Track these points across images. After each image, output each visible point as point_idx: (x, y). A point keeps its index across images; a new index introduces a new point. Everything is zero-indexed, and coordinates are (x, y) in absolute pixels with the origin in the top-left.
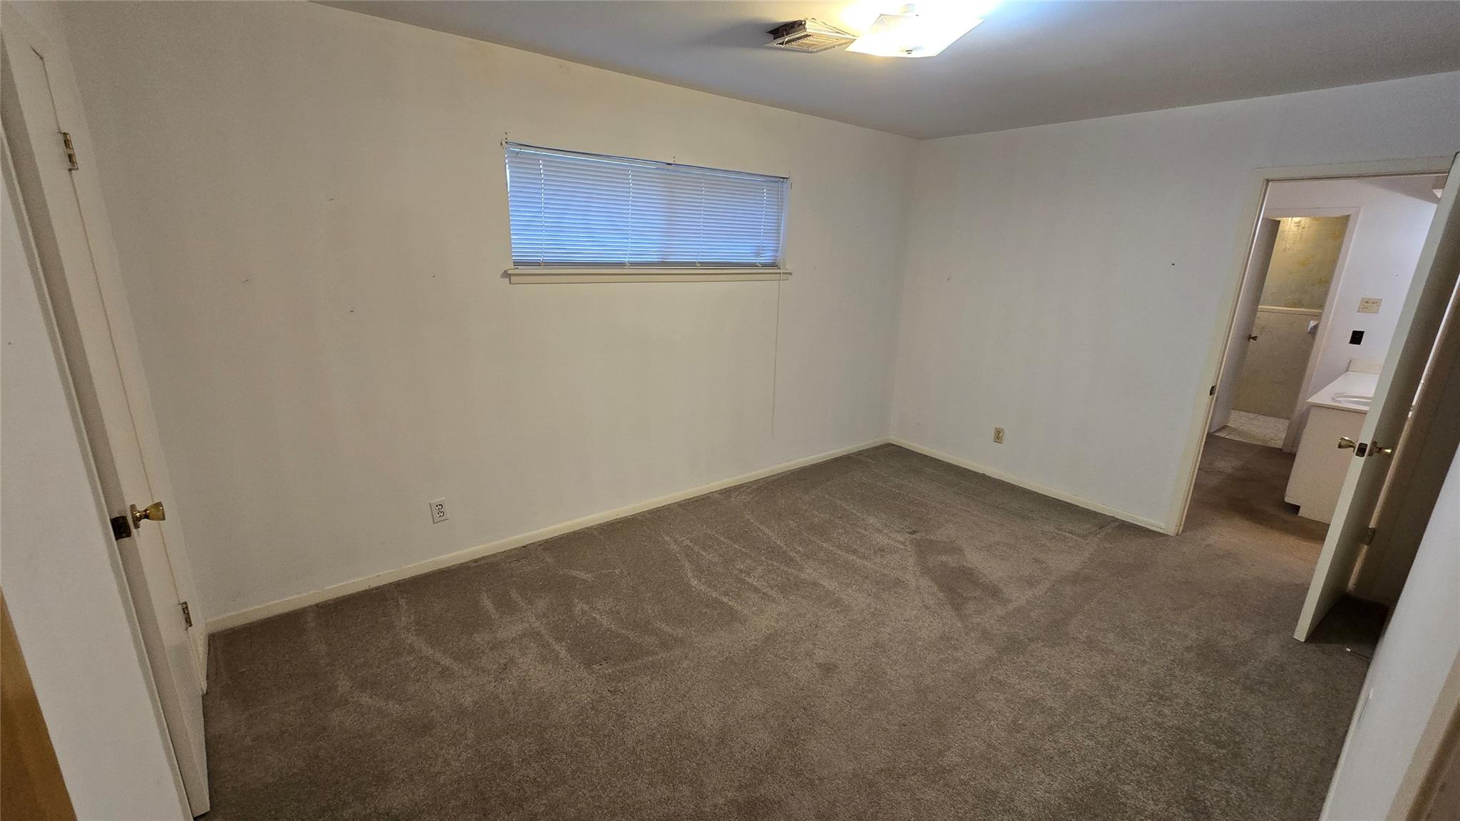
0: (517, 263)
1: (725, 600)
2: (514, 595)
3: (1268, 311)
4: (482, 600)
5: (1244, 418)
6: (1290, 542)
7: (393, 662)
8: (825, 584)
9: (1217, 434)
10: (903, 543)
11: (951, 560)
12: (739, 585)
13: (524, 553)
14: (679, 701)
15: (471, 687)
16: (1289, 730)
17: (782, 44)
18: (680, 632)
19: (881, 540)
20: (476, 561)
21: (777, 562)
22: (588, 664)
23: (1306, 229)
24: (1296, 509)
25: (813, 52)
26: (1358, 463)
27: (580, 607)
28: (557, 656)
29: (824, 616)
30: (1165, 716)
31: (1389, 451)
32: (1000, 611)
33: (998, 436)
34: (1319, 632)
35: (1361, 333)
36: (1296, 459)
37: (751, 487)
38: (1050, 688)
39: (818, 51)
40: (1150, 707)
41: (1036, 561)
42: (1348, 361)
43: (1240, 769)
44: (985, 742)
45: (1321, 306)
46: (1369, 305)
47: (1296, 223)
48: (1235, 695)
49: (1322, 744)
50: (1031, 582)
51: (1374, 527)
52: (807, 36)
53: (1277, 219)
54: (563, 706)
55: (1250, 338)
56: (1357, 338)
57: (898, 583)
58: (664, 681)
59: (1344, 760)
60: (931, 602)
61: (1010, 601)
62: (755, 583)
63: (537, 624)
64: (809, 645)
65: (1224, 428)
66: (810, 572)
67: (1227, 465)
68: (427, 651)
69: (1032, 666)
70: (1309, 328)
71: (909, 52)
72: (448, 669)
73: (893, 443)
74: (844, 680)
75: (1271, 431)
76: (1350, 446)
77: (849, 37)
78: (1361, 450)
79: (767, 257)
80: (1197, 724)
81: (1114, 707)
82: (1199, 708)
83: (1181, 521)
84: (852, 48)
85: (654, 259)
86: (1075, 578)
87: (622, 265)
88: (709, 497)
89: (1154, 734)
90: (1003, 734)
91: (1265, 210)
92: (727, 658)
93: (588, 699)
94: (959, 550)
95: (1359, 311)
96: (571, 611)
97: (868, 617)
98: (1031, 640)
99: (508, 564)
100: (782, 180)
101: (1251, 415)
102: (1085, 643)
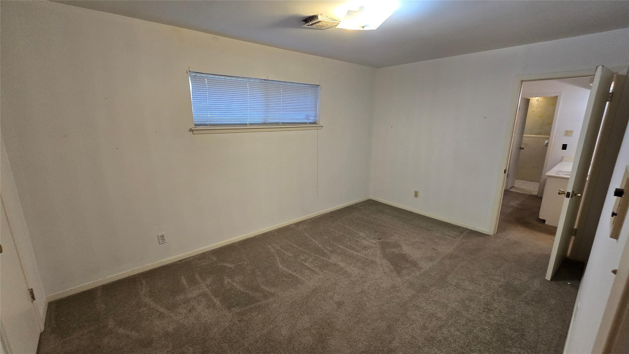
0: (196, 125)
1: (294, 274)
2: (197, 276)
3: (528, 137)
4: (182, 279)
5: (521, 183)
6: (542, 236)
7: (136, 312)
8: (340, 264)
9: (510, 190)
10: (375, 244)
11: (396, 251)
12: (301, 267)
13: (203, 256)
14: (271, 324)
15: (173, 322)
16: (545, 322)
17: (309, 25)
18: (273, 290)
19: (365, 243)
20: (180, 261)
21: (319, 255)
22: (229, 308)
23: (541, 102)
24: (544, 221)
25: (324, 30)
26: (567, 201)
27: (227, 280)
28: (215, 304)
29: (339, 280)
30: (491, 318)
31: (579, 195)
32: (418, 274)
33: (416, 195)
34: (556, 276)
35: (566, 145)
36: (543, 199)
37: (308, 221)
38: (440, 308)
39: (326, 29)
40: (484, 314)
41: (433, 249)
42: (562, 157)
43: (525, 342)
44: (411, 335)
45: (549, 134)
46: (568, 133)
47: (537, 100)
48: (521, 307)
49: (560, 328)
50: (431, 259)
51: (576, 228)
52: (319, 22)
53: (529, 98)
54: (216, 329)
55: (521, 148)
56: (564, 147)
57: (373, 262)
58: (264, 314)
59: (569, 335)
60: (387, 270)
61: (422, 268)
62: (308, 265)
63: (206, 290)
64: (331, 293)
65: (512, 187)
66: (334, 259)
67: (514, 203)
68: (153, 305)
69: (432, 298)
70: (545, 144)
71: (363, 27)
72: (162, 313)
73: (372, 199)
74: (347, 309)
75: (532, 188)
76: (563, 194)
77: (337, 22)
78: (568, 195)
79: (311, 120)
80: (505, 321)
81: (468, 315)
82: (505, 313)
83: (495, 229)
84: (339, 27)
85: (259, 122)
86: (451, 257)
87: (246, 124)
88: (289, 227)
89: (487, 327)
90: (419, 331)
91: (522, 94)
92: (294, 301)
93: (228, 325)
94: (399, 246)
95: (564, 136)
96: (223, 283)
97: (359, 279)
98: (431, 286)
99: (195, 262)
100: (317, 86)
101: (525, 181)
102: (455, 286)
